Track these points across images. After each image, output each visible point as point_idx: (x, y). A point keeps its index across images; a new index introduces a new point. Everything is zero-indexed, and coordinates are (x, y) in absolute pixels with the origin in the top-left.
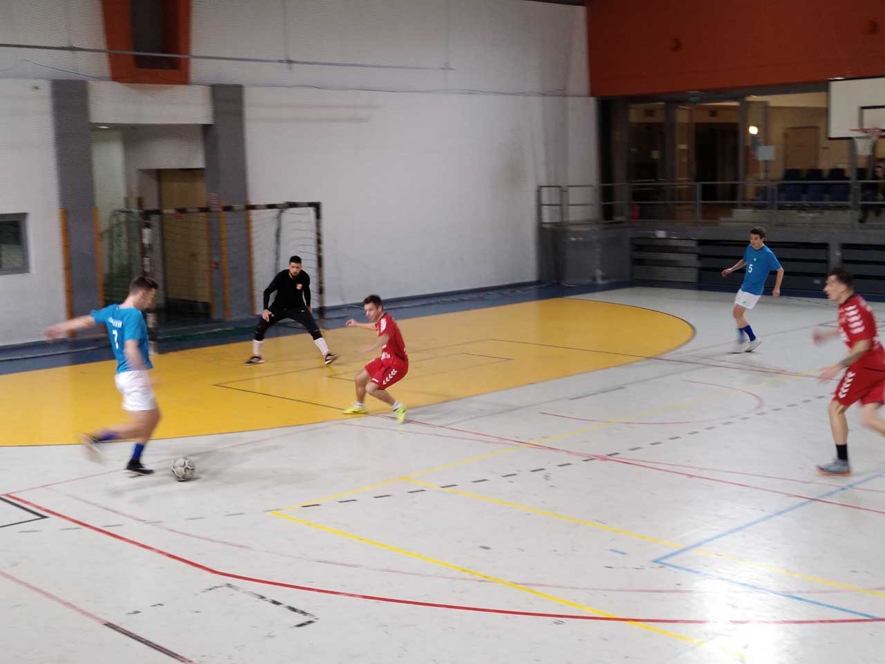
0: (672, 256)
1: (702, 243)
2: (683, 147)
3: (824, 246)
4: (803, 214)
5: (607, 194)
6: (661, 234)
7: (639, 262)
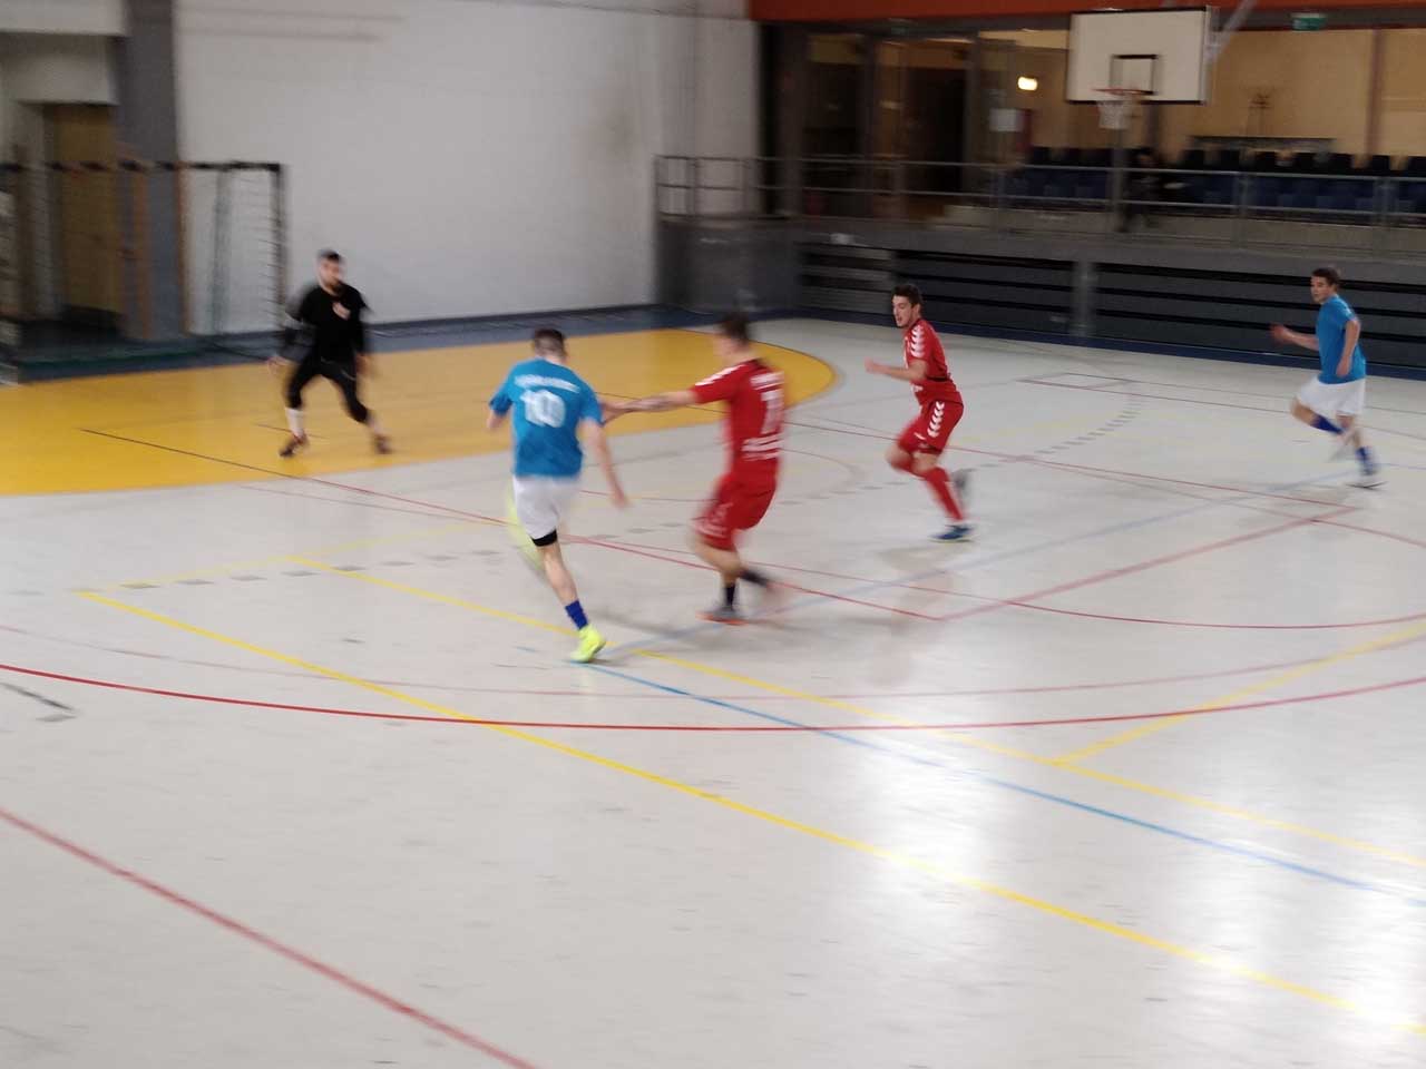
0: (859, 274)
1: (904, 254)
2: (891, 105)
3: (1067, 266)
4: (1043, 216)
5: (769, 172)
6: (842, 239)
7: (812, 280)
